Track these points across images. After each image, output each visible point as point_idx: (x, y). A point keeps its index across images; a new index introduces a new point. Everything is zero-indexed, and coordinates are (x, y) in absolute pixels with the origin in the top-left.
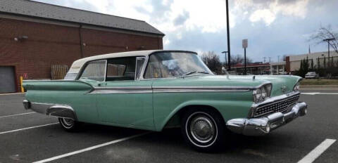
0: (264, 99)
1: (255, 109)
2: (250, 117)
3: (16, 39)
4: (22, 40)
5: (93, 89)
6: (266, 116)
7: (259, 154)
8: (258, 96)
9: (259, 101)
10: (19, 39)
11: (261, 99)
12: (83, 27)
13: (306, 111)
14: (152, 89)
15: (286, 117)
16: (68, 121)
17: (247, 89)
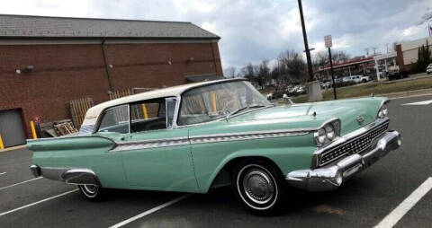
0: (331, 140)
1: (319, 155)
2: (314, 167)
3: (18, 71)
4: (26, 72)
5: (116, 145)
6: (335, 163)
7: (334, 211)
8: (321, 139)
9: (323, 144)
10: (22, 71)
11: (327, 141)
12: (107, 42)
13: (399, 143)
14: (189, 139)
15: (366, 158)
16: (91, 188)
17: (305, 132)
